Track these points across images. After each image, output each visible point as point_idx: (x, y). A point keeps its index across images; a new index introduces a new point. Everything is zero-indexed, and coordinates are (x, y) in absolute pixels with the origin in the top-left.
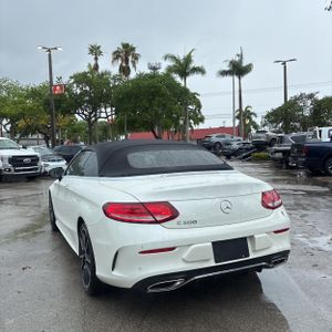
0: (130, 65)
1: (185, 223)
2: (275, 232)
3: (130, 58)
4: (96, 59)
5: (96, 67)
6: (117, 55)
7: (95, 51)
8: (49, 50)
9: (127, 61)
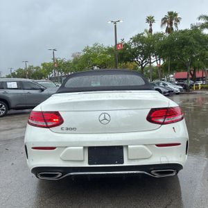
0: (174, 26)
1: (67, 129)
2: (158, 145)
3: (174, 22)
4: (151, 25)
5: (151, 31)
6: (164, 21)
7: (150, 20)
8: (115, 23)
9: (171, 24)
